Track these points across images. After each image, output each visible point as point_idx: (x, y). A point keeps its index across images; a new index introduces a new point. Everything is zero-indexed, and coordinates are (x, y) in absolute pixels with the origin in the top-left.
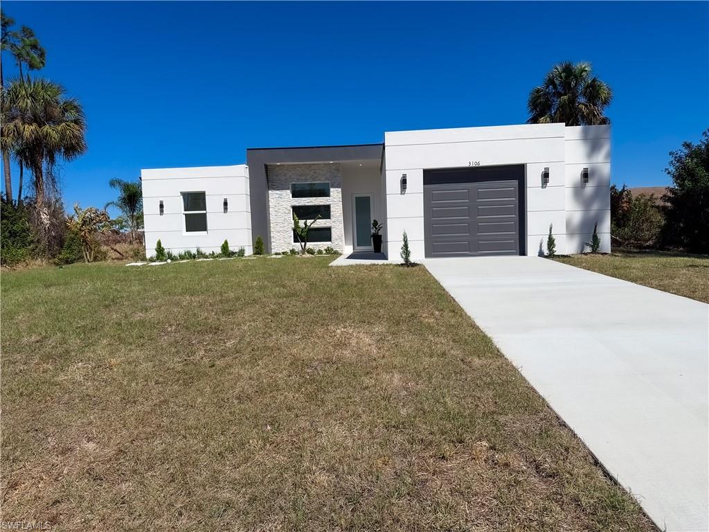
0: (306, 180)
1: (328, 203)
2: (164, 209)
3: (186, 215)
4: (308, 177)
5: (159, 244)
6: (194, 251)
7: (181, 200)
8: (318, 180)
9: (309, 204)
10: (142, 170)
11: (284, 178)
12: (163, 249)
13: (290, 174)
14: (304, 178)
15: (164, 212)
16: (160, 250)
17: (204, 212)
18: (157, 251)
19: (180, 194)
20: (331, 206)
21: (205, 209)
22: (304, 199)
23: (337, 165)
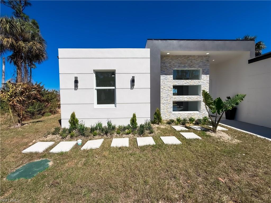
0: (185, 67)
1: (199, 84)
2: (79, 84)
3: (98, 90)
4: (186, 65)
5: (73, 116)
6: (105, 124)
7: (93, 77)
8: (194, 67)
9: (186, 84)
10: (59, 49)
11: (169, 65)
12: (77, 121)
13: (174, 62)
14: (183, 65)
15: (79, 87)
16: (73, 121)
17: (114, 88)
18: (70, 122)
19: (93, 72)
20: (202, 86)
21: (114, 85)
22: (182, 81)
23: (207, 57)
